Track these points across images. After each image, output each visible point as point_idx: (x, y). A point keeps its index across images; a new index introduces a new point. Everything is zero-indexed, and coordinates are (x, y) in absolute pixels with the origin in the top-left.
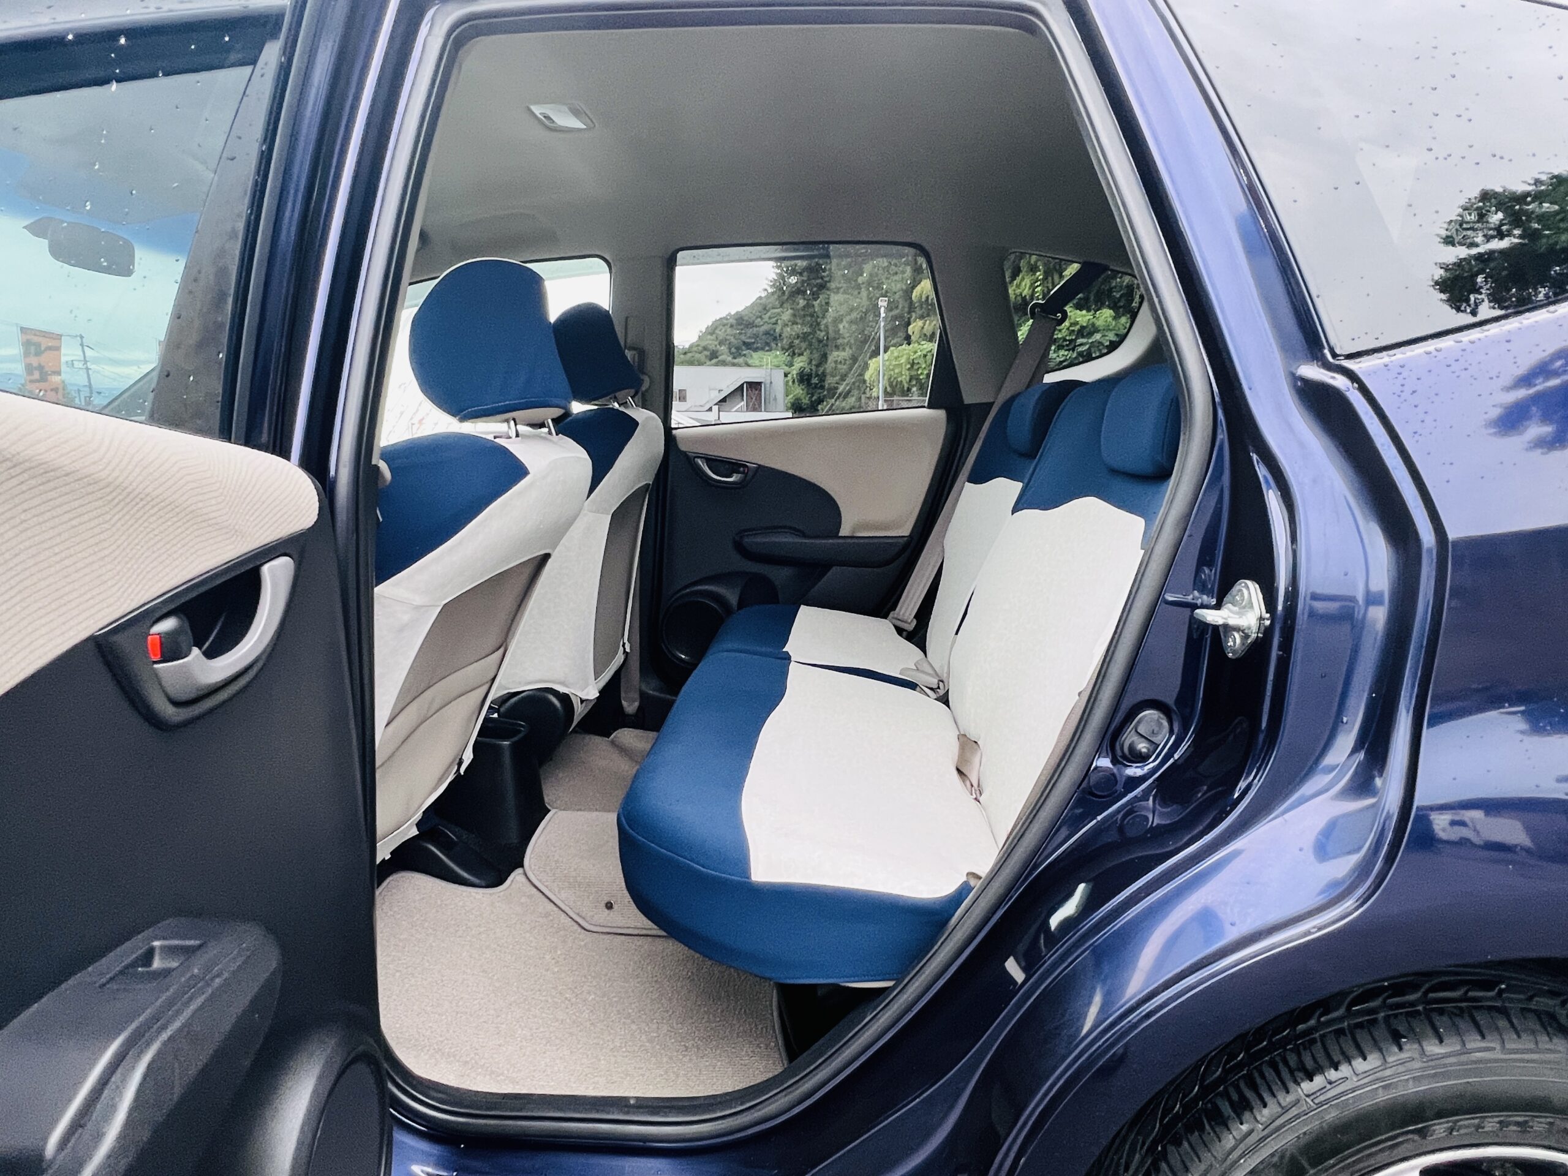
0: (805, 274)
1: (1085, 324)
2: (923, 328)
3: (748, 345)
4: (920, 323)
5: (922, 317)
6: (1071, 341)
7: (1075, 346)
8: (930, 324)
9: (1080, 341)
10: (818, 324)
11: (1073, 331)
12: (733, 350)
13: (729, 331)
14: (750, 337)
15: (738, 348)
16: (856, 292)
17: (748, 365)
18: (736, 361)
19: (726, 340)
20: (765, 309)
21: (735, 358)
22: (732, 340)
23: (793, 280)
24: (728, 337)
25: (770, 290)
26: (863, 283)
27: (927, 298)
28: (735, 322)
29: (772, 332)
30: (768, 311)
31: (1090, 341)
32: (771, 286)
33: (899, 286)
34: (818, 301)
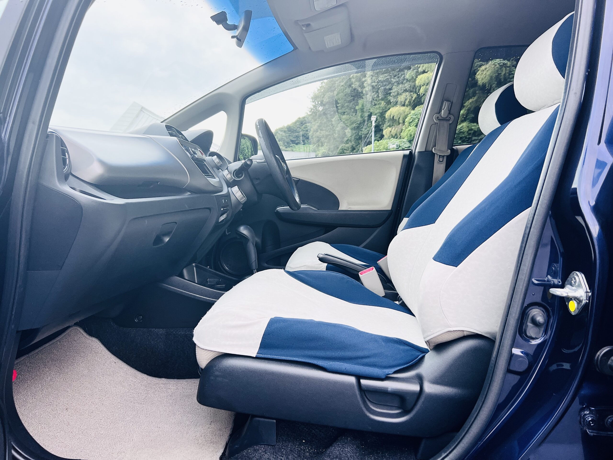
0: (327, 105)
1: (476, 130)
2: (391, 132)
3: (293, 142)
4: (389, 129)
5: (390, 126)
6: (469, 138)
7: (471, 141)
8: (394, 130)
9: (474, 138)
10: (334, 130)
11: (470, 133)
12: (286, 144)
13: (284, 134)
14: (294, 138)
15: (288, 143)
16: (354, 114)
17: (293, 151)
18: (287, 149)
19: (282, 139)
20: (302, 123)
21: (286, 148)
22: (285, 139)
23: (321, 108)
24: (283, 137)
25: (309, 113)
26: (359, 110)
27: (393, 117)
28: (286, 130)
29: (305, 135)
30: (303, 124)
31: (479, 138)
32: (310, 112)
33: (378, 111)
34: (334, 119)
